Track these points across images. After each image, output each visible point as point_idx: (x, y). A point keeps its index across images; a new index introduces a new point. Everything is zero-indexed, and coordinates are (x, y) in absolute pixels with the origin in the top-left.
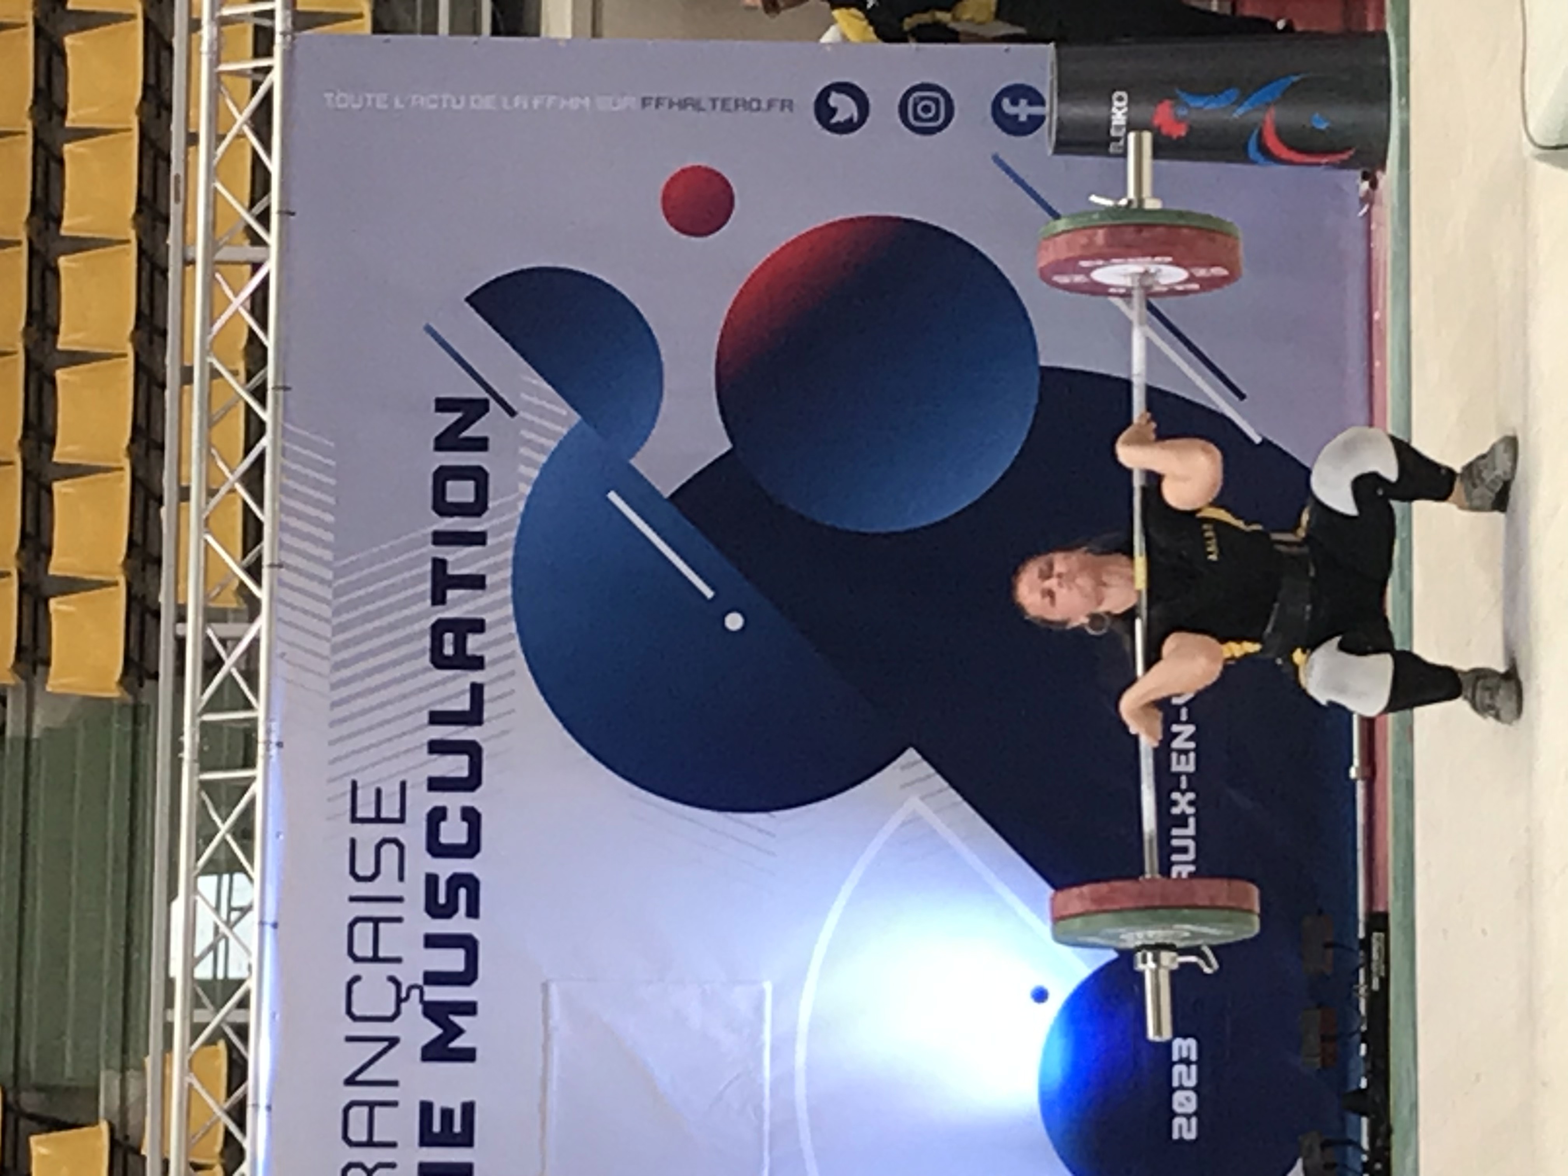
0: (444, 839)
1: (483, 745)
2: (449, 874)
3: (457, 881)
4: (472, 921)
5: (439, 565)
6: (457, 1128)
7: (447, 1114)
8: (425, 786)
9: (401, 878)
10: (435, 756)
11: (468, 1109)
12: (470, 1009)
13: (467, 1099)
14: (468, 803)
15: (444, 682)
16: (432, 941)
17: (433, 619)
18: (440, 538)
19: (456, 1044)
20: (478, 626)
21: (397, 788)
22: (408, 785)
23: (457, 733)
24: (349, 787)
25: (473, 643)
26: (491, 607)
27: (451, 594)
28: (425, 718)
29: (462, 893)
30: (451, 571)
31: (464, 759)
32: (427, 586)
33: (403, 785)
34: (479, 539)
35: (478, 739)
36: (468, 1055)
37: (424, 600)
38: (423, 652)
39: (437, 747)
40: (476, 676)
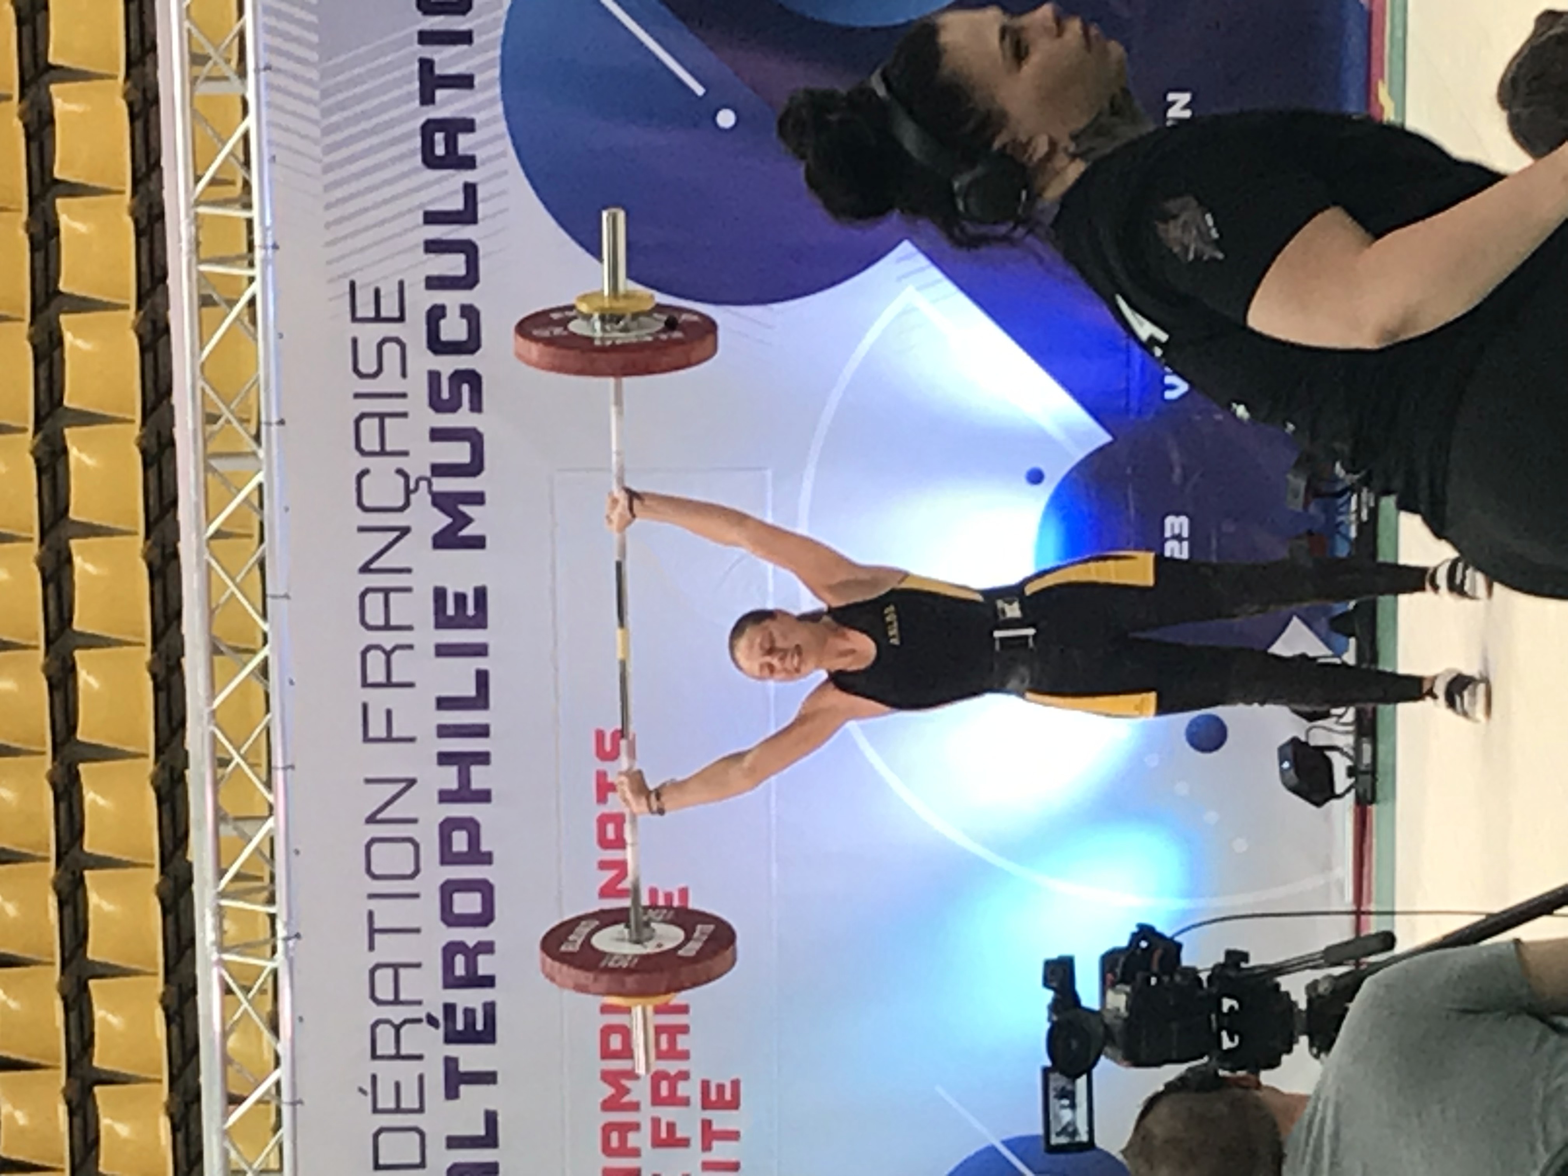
0: (444, 336)
1: (479, 243)
2: (451, 371)
3: (459, 377)
4: (475, 415)
5: (426, 65)
6: (471, 611)
7: (460, 598)
8: (423, 284)
9: (404, 374)
10: (432, 256)
11: (481, 594)
12: (478, 498)
13: (479, 584)
14: (467, 302)
15: (438, 181)
16: (437, 435)
17: (422, 120)
18: (426, 38)
19: (466, 532)
20: (469, 126)
21: (396, 288)
22: (406, 285)
23: (451, 232)
24: (347, 289)
25: (465, 143)
26: (479, 108)
27: (440, 94)
28: (420, 219)
29: (465, 388)
30: (438, 71)
31: (462, 258)
32: (417, 85)
33: (401, 284)
34: (466, 37)
35: (474, 239)
36: (478, 543)
37: (413, 100)
38: (412, 153)
39: (433, 247)
40: (468, 176)
